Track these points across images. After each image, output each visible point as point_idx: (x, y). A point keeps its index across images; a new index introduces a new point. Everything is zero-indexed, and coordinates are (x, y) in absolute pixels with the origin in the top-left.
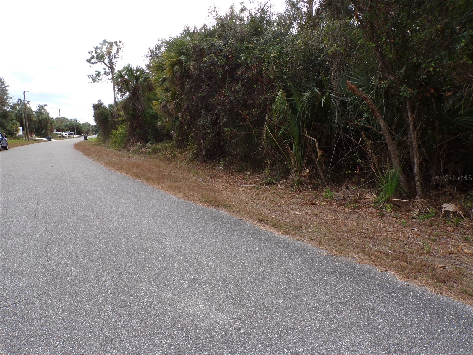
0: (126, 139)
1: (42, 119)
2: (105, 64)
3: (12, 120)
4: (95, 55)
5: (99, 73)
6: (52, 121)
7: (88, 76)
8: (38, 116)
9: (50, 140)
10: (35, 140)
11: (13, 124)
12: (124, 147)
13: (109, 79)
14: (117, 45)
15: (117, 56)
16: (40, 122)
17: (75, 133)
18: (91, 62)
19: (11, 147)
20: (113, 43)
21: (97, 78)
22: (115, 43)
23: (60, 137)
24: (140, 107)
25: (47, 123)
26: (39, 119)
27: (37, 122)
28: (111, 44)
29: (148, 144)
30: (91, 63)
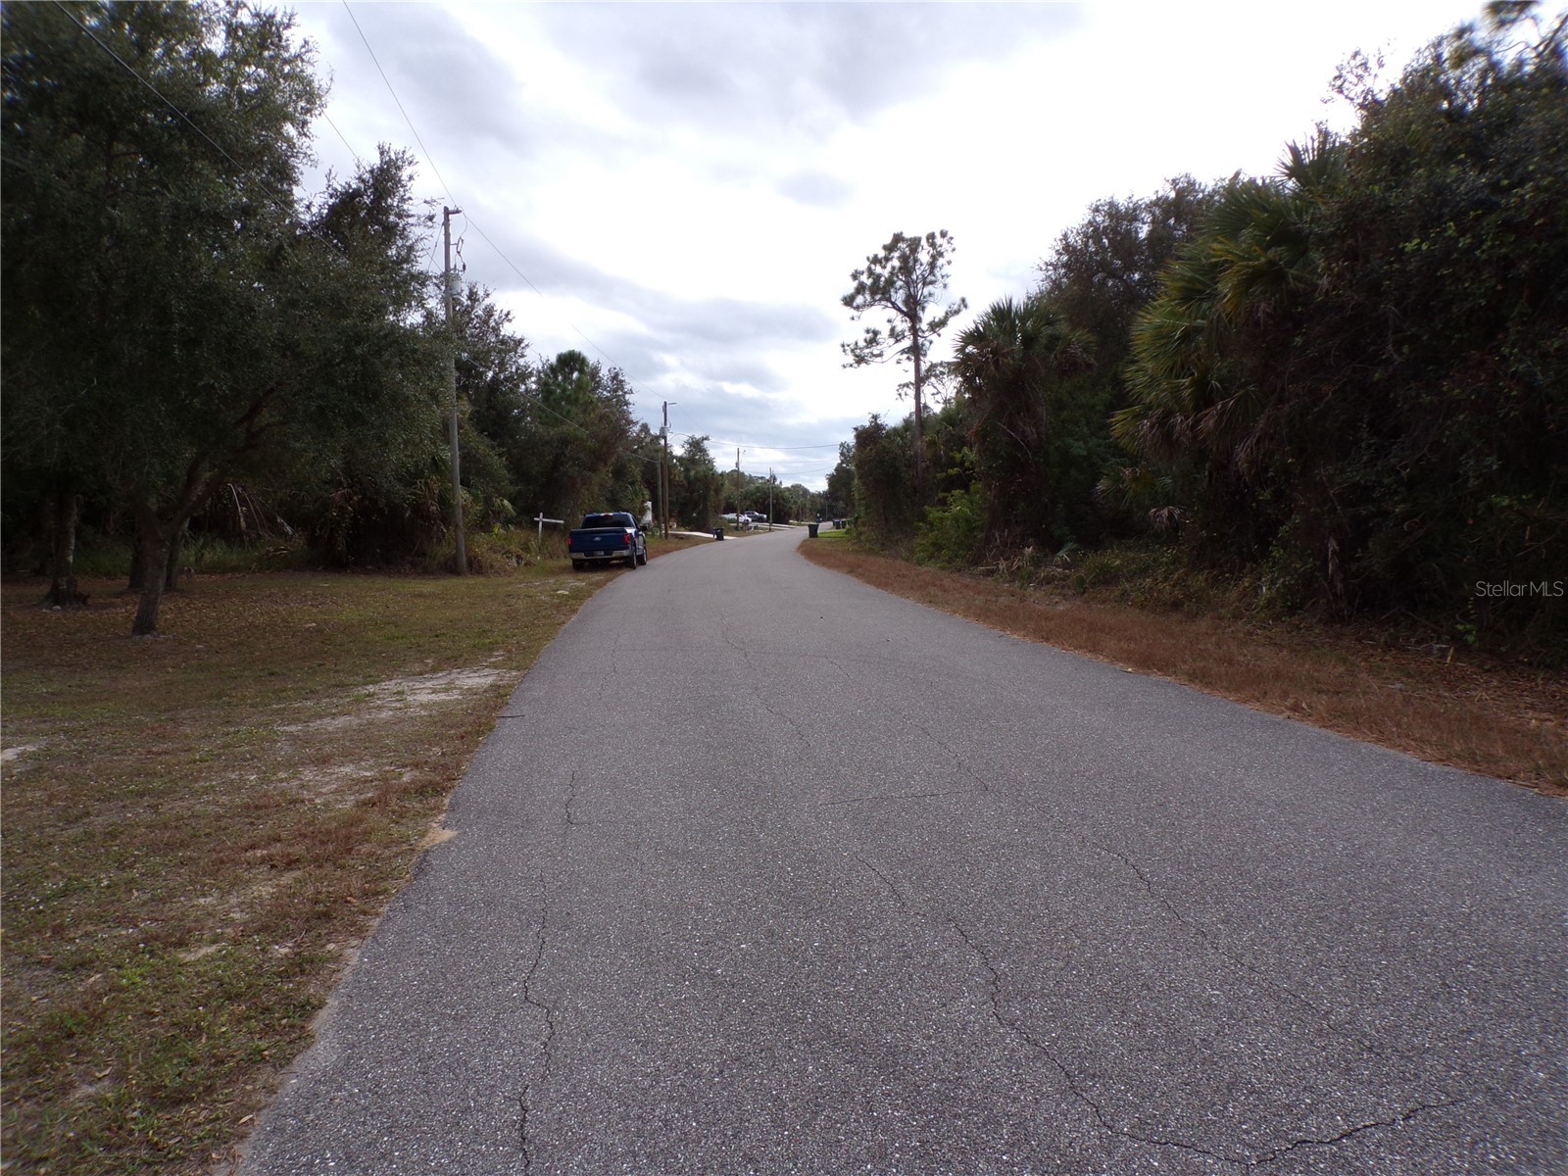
0: (980, 535)
1: (697, 479)
2: (894, 306)
3: (632, 484)
4: (869, 282)
5: (876, 333)
6: (720, 483)
7: (843, 346)
8: (687, 470)
9: (720, 538)
10: (681, 538)
11: (636, 495)
12: (975, 563)
13: (903, 352)
14: (933, 245)
15: (931, 278)
16: (691, 484)
17: (768, 517)
18: (855, 305)
19: (653, 557)
20: (920, 239)
21: (868, 350)
22: (928, 239)
23: (736, 528)
24: (1031, 432)
25: (707, 488)
26: (687, 477)
27: (683, 486)
28: (915, 244)
29: (1063, 554)
30: (854, 308)
